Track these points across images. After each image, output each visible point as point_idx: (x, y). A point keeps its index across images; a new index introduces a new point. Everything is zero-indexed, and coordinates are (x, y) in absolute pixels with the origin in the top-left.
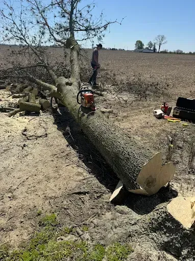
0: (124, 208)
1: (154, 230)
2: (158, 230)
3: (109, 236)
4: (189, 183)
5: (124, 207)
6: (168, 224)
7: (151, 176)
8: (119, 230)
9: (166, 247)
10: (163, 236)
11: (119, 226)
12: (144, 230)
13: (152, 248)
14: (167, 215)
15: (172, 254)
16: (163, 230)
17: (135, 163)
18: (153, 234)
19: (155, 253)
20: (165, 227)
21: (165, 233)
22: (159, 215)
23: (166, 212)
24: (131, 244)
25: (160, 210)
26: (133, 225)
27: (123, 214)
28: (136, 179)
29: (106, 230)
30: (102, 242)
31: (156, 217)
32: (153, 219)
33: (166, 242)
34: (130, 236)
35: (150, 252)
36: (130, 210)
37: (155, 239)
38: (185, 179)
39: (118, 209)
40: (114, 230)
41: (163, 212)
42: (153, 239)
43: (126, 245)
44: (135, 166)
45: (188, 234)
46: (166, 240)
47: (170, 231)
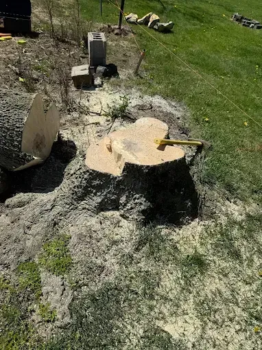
0: (20, 197)
1: (81, 198)
2: (86, 196)
3: (29, 244)
4: (77, 125)
5: (18, 196)
6: (96, 182)
7: (37, 135)
8: (36, 229)
9: (102, 207)
10: (95, 198)
11: (33, 222)
12: (68, 206)
13: (88, 218)
14: (91, 174)
15: (110, 210)
16: (92, 192)
17: (6, 125)
18: (82, 203)
19: (93, 221)
20: (93, 187)
21: (95, 194)
22: (80, 179)
23: (88, 171)
24: (61, 232)
25: (78, 172)
26: (51, 210)
27: (24, 205)
28: (20, 149)
29: (17, 240)
30: (23, 258)
31: (77, 184)
32: (74, 187)
33: (100, 203)
34: (55, 224)
35: (89, 224)
36: (31, 194)
37: (87, 207)
38: (70, 121)
39: (13, 203)
40: (30, 232)
41: (84, 172)
42: (84, 209)
43: (58, 238)
44: (8, 129)
45: (121, 180)
46: (99, 200)
47: (99, 188)
